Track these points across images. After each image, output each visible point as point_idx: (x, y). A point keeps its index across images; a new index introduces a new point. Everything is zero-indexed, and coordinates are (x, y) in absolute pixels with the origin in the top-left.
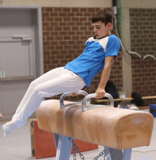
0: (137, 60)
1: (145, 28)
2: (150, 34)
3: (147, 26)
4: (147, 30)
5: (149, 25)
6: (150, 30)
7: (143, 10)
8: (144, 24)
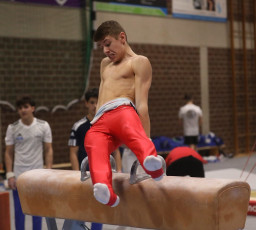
0: (8, 114)
1: (19, 66)
2: (26, 75)
3: (22, 63)
4: (22, 69)
5: (26, 62)
6: (26, 69)
7: (16, 40)
8: (20, 60)
